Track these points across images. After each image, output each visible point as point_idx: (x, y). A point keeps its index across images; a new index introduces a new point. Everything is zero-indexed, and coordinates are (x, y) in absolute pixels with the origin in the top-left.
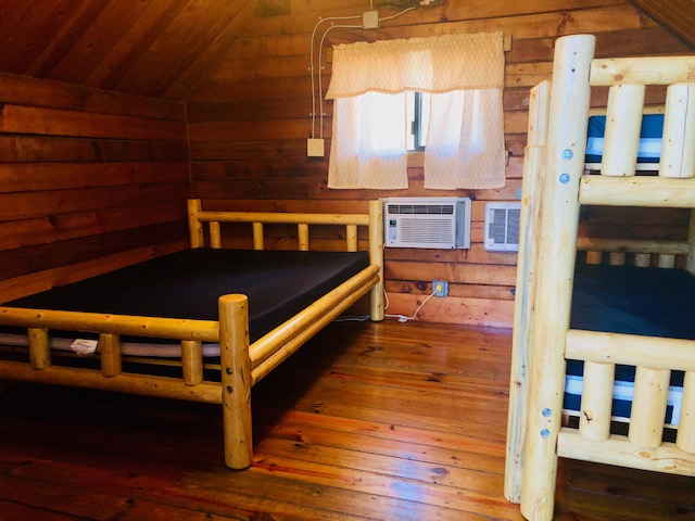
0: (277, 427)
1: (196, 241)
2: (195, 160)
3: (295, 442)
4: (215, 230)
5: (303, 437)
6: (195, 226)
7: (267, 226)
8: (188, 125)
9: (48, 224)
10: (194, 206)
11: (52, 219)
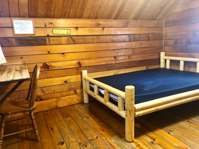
0: (151, 133)
1: (162, 66)
2: (165, 39)
3: (152, 141)
4: (168, 62)
5: (156, 140)
6: (162, 61)
7: (186, 63)
8: (164, 28)
9: (113, 59)
10: (162, 54)
11: (115, 57)
